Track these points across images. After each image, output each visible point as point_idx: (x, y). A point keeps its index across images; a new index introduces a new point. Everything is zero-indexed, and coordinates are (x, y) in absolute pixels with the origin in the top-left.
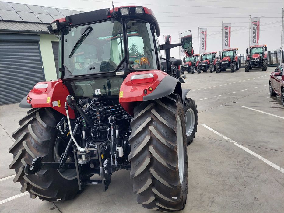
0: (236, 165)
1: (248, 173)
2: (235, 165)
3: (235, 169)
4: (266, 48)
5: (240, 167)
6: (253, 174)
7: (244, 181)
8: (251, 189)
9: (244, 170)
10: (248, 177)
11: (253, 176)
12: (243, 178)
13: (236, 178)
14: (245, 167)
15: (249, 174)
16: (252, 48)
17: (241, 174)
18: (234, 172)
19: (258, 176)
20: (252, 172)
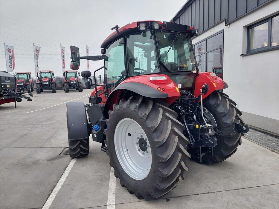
4: (53, 74)
16: (41, 72)
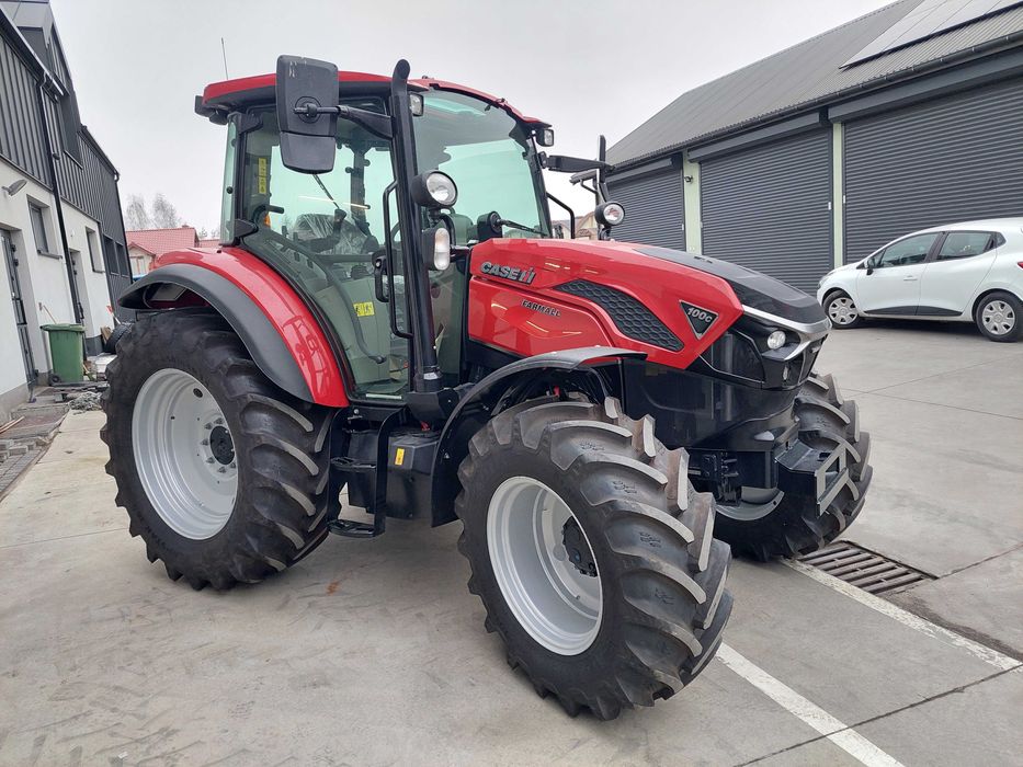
0: (167, 733)
1: (89, 730)
2: (175, 731)
3: (156, 717)
5: (145, 733)
6: (66, 739)
7: (83, 697)
8: (42, 687)
9: (113, 734)
10: (76, 717)
11: (61, 730)
12: (93, 703)
13: (116, 688)
14: (121, 747)
15: (83, 730)
17: (114, 710)
18: (147, 702)
19: (40, 741)
20: (73, 746)
